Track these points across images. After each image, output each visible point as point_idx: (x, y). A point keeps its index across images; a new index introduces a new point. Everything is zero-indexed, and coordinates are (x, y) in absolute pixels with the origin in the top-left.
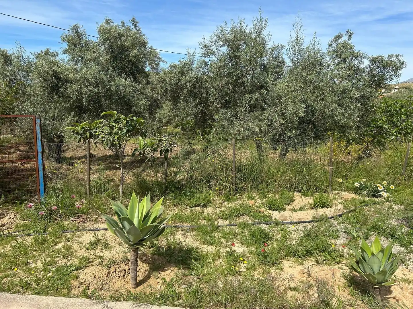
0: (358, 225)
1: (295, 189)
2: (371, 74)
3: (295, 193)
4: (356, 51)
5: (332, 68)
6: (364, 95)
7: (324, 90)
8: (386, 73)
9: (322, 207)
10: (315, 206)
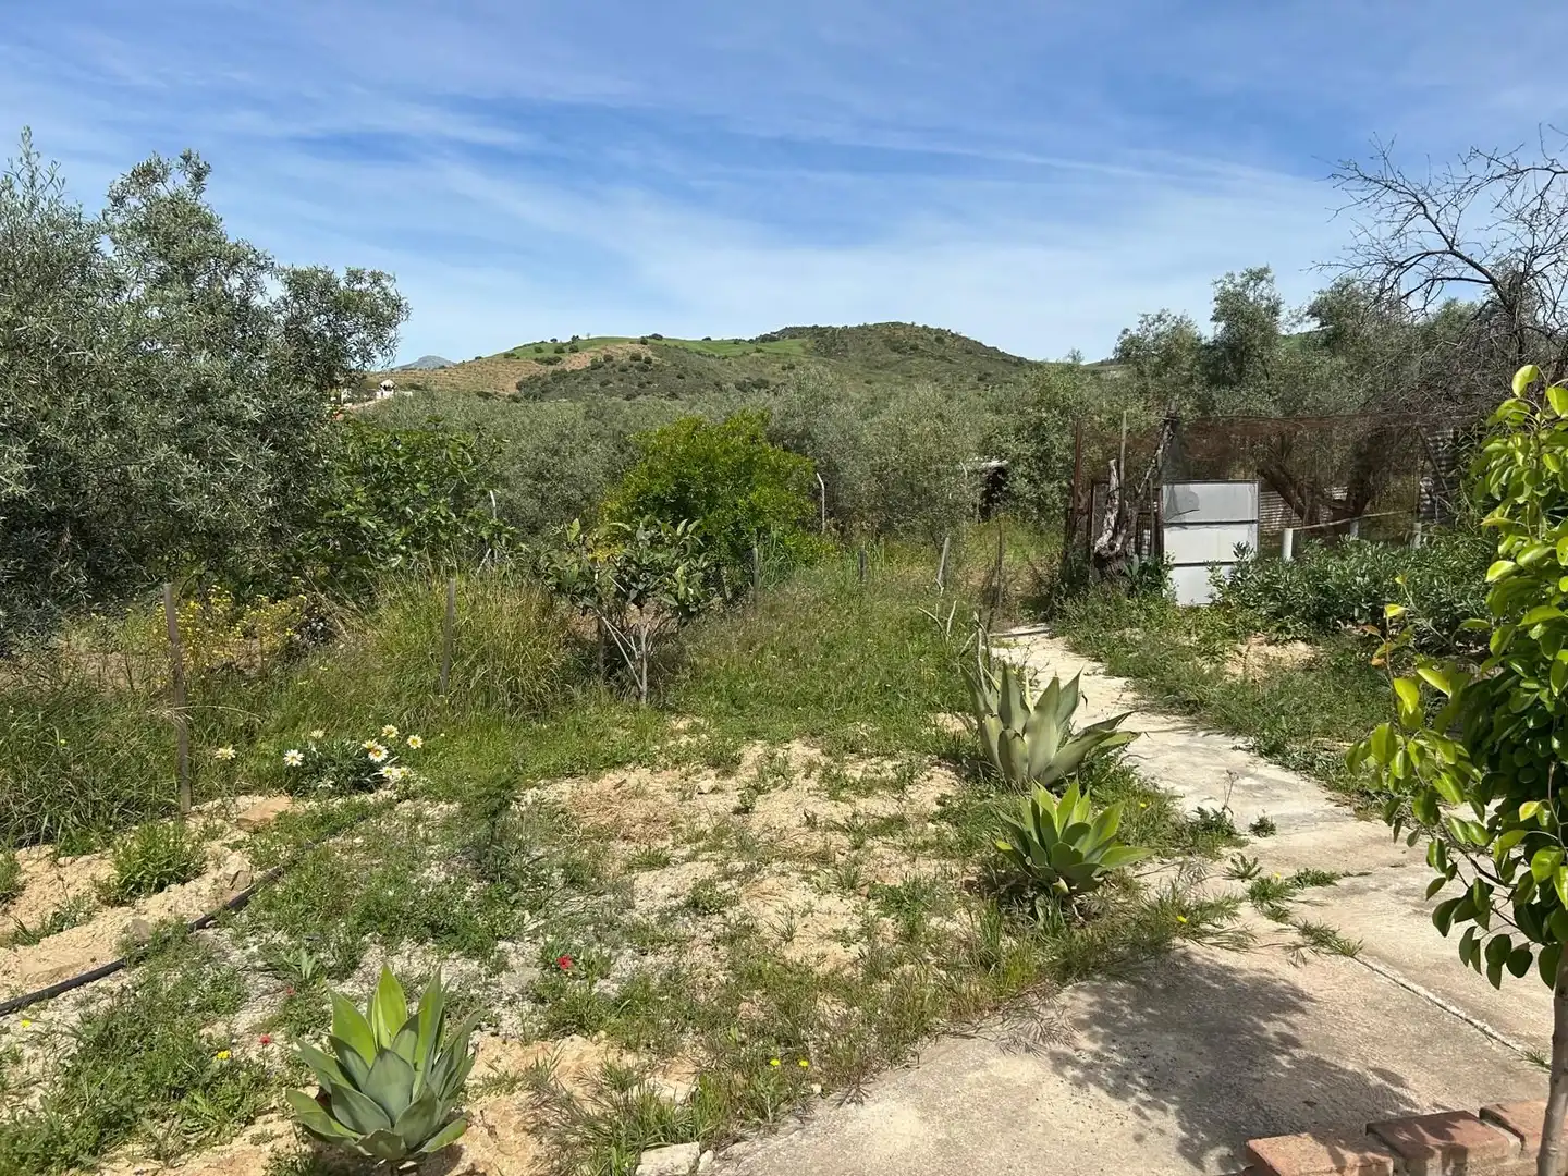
0: (315, 921)
1: (20, 831)
2: (294, 330)
3: (22, 853)
4: (231, 241)
5: (134, 293)
6: (280, 409)
7: (111, 385)
8: (350, 335)
9: (160, 888)
10: (124, 893)
